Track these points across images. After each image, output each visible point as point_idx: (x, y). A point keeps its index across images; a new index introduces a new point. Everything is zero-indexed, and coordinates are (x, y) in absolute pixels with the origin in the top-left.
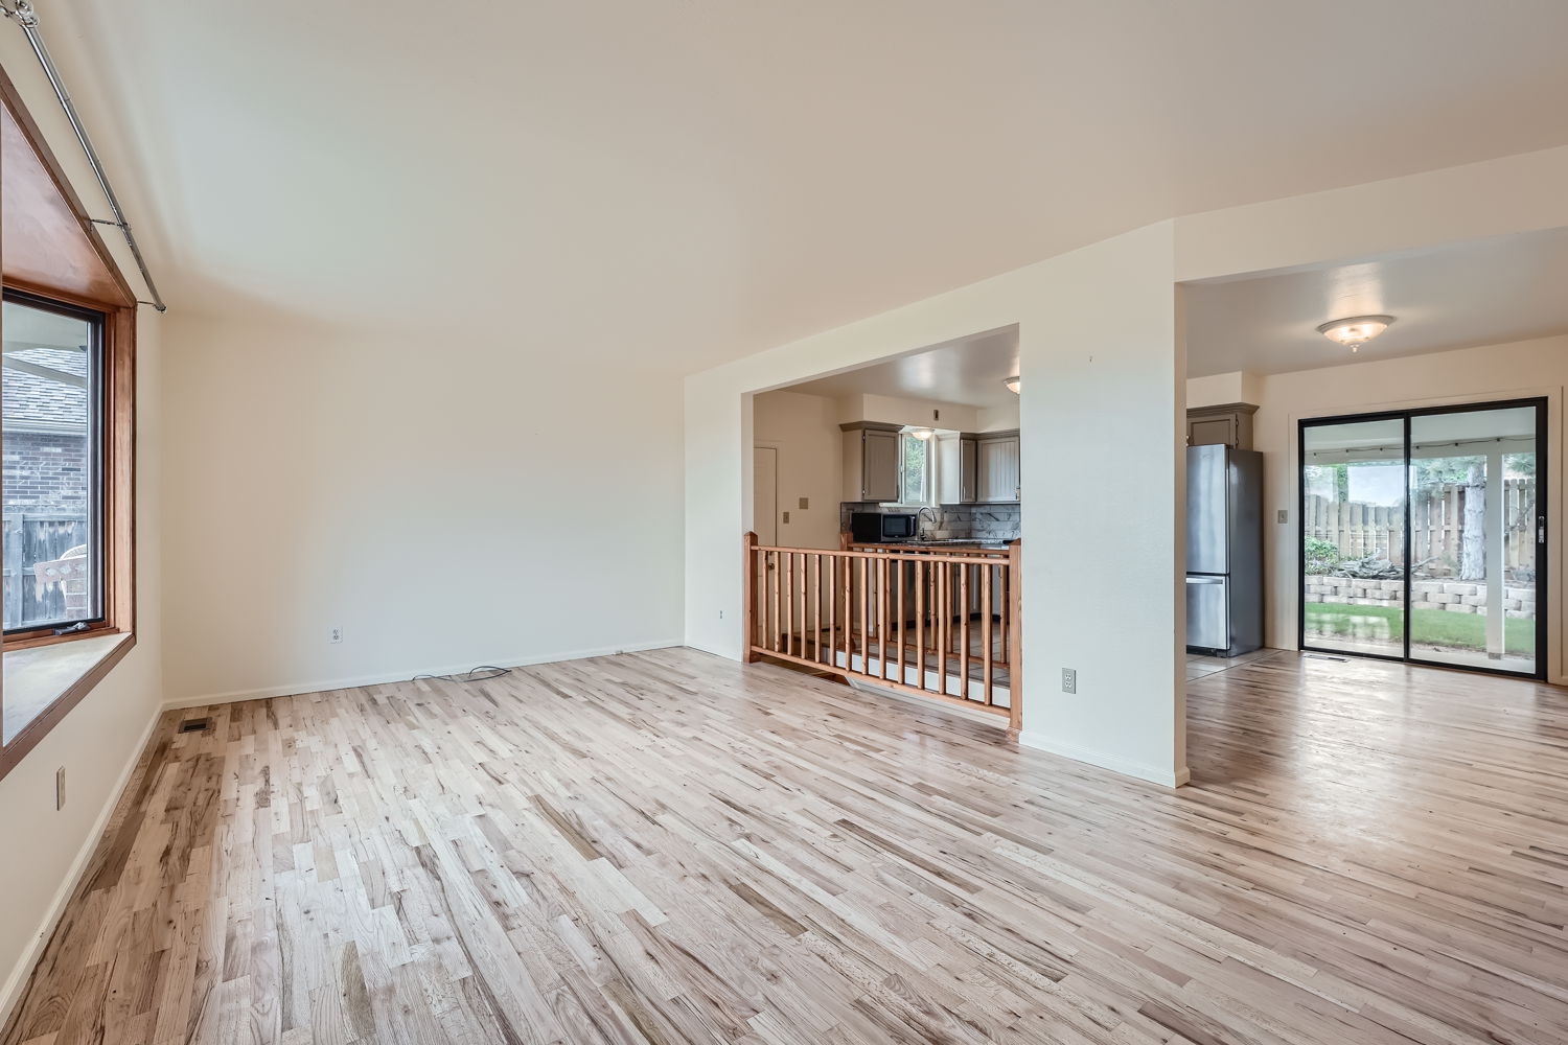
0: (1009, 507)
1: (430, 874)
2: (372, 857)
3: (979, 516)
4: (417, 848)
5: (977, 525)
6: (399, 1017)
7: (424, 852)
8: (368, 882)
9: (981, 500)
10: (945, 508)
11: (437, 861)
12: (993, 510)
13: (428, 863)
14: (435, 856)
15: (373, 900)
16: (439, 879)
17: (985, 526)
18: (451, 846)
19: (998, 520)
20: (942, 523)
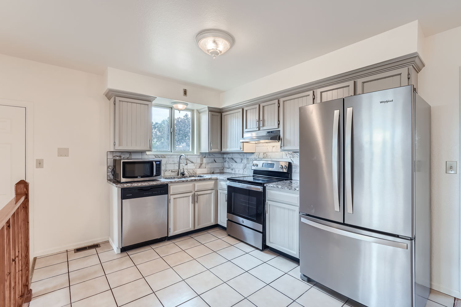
0: (242, 154)
3: (227, 159)
5: (226, 165)
9: (224, 150)
10: (204, 155)
12: (235, 156)
17: (230, 165)
19: (236, 162)
20: (201, 164)
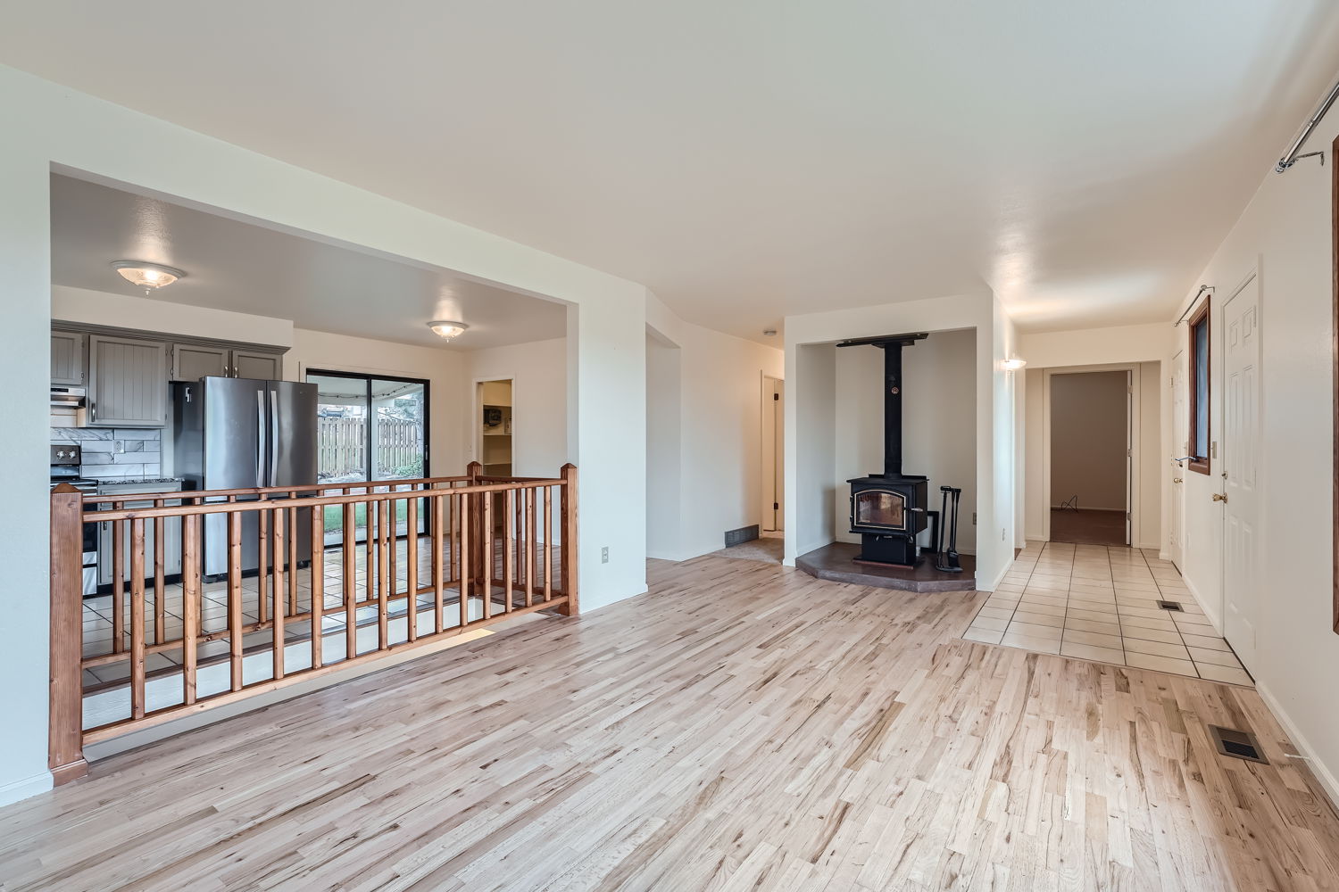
1: (1011, 752)
2: (1049, 795)
4: (1004, 781)
6: (1074, 701)
7: (1000, 772)
8: (1062, 774)
11: (998, 759)
13: (1006, 762)
14: (995, 764)
15: (1064, 758)
16: (1008, 746)
18: (975, 766)
